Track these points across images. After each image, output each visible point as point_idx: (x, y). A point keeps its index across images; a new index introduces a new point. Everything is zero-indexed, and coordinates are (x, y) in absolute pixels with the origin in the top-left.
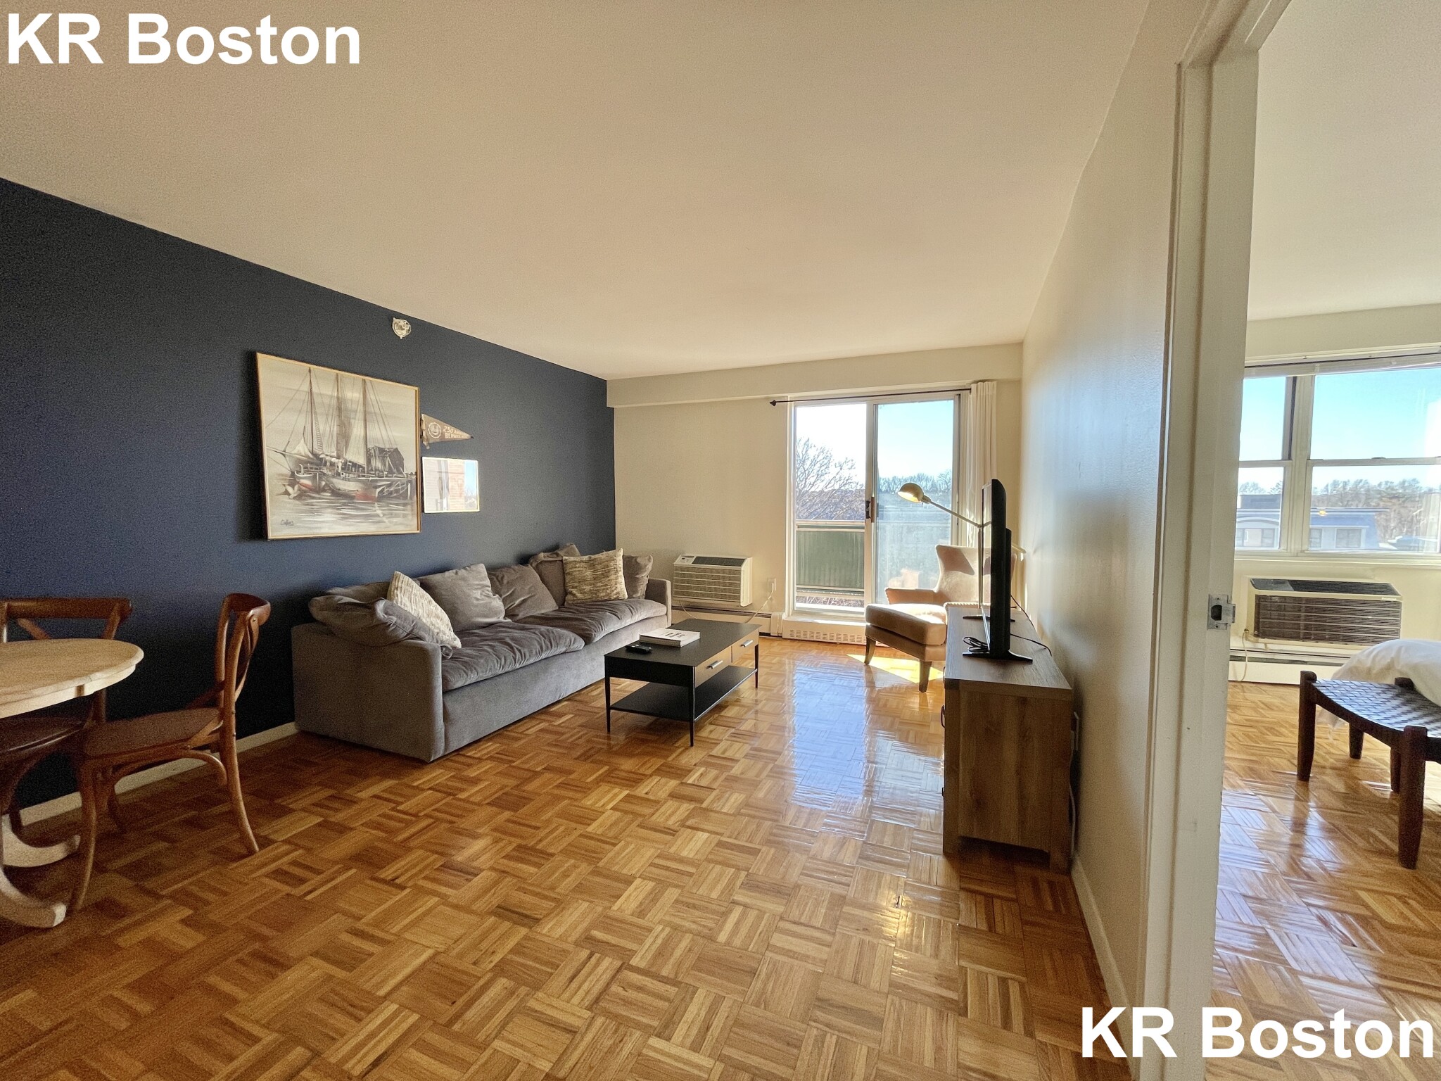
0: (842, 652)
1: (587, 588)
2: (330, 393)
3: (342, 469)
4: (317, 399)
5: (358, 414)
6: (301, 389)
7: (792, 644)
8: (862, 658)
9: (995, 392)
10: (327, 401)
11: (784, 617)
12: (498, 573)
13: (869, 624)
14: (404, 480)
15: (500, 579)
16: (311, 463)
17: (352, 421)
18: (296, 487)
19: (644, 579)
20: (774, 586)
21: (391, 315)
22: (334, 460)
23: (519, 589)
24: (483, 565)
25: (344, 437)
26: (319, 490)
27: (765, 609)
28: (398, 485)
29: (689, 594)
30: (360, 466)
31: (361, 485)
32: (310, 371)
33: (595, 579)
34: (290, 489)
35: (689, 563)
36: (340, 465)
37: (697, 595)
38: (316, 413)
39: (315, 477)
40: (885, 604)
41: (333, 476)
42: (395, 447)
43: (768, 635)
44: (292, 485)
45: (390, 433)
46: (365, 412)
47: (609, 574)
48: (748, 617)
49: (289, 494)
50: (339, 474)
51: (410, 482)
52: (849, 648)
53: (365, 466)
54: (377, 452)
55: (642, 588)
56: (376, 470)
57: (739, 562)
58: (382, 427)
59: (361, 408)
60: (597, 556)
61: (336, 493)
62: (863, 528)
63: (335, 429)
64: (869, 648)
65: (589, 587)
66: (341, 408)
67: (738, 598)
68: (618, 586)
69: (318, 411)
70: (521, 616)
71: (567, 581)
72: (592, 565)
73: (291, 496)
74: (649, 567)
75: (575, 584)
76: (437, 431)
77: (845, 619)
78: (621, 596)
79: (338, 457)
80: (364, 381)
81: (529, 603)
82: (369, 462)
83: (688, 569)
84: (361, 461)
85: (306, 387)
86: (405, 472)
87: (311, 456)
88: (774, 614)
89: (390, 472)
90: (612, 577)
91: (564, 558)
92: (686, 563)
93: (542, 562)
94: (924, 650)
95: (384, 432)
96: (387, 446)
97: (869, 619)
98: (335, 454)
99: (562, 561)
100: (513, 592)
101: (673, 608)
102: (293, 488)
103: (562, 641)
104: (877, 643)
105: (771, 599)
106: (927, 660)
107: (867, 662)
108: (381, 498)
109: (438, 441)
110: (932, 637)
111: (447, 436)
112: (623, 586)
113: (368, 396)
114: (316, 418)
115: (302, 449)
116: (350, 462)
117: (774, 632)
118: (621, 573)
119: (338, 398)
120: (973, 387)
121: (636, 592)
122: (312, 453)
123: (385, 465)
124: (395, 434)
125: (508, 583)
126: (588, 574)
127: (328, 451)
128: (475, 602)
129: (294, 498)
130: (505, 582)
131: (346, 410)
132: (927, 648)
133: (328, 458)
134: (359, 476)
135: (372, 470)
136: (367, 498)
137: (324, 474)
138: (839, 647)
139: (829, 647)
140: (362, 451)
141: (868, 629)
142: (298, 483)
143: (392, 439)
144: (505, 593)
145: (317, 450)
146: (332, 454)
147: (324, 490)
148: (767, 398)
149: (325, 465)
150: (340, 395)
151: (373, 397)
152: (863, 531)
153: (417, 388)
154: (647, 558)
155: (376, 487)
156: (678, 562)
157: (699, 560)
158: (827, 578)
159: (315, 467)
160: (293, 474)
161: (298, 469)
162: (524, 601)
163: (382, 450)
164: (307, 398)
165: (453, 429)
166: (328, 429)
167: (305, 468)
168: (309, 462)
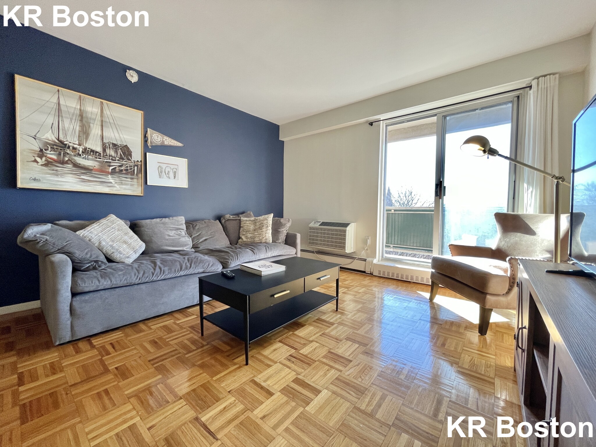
0: (414, 288)
1: (249, 235)
2: (74, 106)
3: (83, 152)
4: (63, 108)
5: (96, 121)
6: (51, 100)
7: (379, 279)
8: (427, 295)
9: (557, 82)
10: (72, 111)
11: (375, 261)
12: (194, 223)
13: (434, 271)
14: (132, 164)
15: (194, 226)
16: (56, 145)
17: (91, 125)
18: (44, 159)
19: (284, 232)
20: (369, 241)
21: (126, 68)
22: (75, 146)
23: (204, 232)
24: (183, 218)
25: (85, 133)
26: (63, 163)
27: (363, 255)
28: (127, 167)
29: (317, 244)
30: (97, 152)
31: (98, 163)
32: (58, 91)
33: (255, 230)
34: (38, 159)
35: (317, 225)
36: (81, 150)
37: (321, 244)
38: (62, 116)
39: (60, 154)
40: (448, 256)
41: (75, 156)
42: (125, 144)
43: (364, 272)
44: (41, 157)
45: (121, 136)
46: (102, 121)
47: (262, 228)
48: (351, 260)
49: (37, 162)
50: (80, 155)
51: (137, 166)
52: (419, 286)
53: (102, 153)
54: (111, 146)
55: (282, 237)
56: (110, 156)
57: (346, 225)
58: (115, 131)
59: (99, 118)
60: (259, 218)
61: (76, 165)
62: (433, 211)
63: (78, 129)
64: (433, 288)
65: (251, 235)
66: (82, 116)
67: (344, 247)
68: (267, 235)
69: (63, 115)
70: (201, 248)
71: (240, 231)
72: (255, 222)
73: (39, 164)
74: (288, 225)
75: (244, 233)
76: (159, 140)
77: (418, 266)
78: (268, 241)
79: (80, 145)
80: (102, 103)
81: (208, 241)
82: (104, 150)
83: (317, 229)
84: (99, 149)
85: (55, 100)
86: (133, 159)
87: (57, 141)
88: (368, 259)
89: (121, 158)
90: (264, 230)
91: (242, 218)
92: (316, 226)
93: (228, 220)
94: (485, 297)
95: (117, 135)
96: (119, 143)
97: (433, 267)
98: (77, 142)
99: (240, 220)
100: (200, 234)
101: (302, 250)
102: (41, 159)
103: (201, 265)
104: (440, 285)
105: (367, 249)
106: (487, 307)
107: (431, 299)
108: (114, 172)
109: (160, 145)
110: (493, 287)
111: (166, 143)
112: (270, 235)
113: (104, 112)
114: (63, 121)
115: (50, 136)
116: (89, 149)
117: (368, 271)
118: (270, 228)
119: (80, 110)
120: (534, 84)
121: (278, 239)
122: (58, 140)
123: (117, 154)
124: (125, 137)
125: (198, 229)
126: (252, 227)
127: (72, 140)
128: (167, 237)
129: (42, 165)
130: (197, 228)
131: (87, 118)
132: (488, 297)
133: (70, 144)
134: (96, 158)
135: (107, 155)
136: (102, 171)
137: (68, 154)
138: (412, 285)
139: (405, 284)
140: (100, 143)
141: (433, 275)
142: (46, 156)
143: (123, 139)
144: (195, 234)
145: (62, 138)
146: (75, 143)
147: (67, 163)
148: (366, 122)
149: (69, 147)
150: (82, 109)
151: (108, 113)
152: (433, 213)
153: (142, 112)
154: (287, 220)
155: (110, 166)
156: (312, 225)
157: (323, 224)
158: (412, 241)
159: (59, 148)
160: (41, 150)
161: (46, 148)
162: (206, 240)
163: (114, 145)
164: (56, 106)
165: (170, 139)
166: (72, 127)
167: (51, 148)
168: (54, 145)
